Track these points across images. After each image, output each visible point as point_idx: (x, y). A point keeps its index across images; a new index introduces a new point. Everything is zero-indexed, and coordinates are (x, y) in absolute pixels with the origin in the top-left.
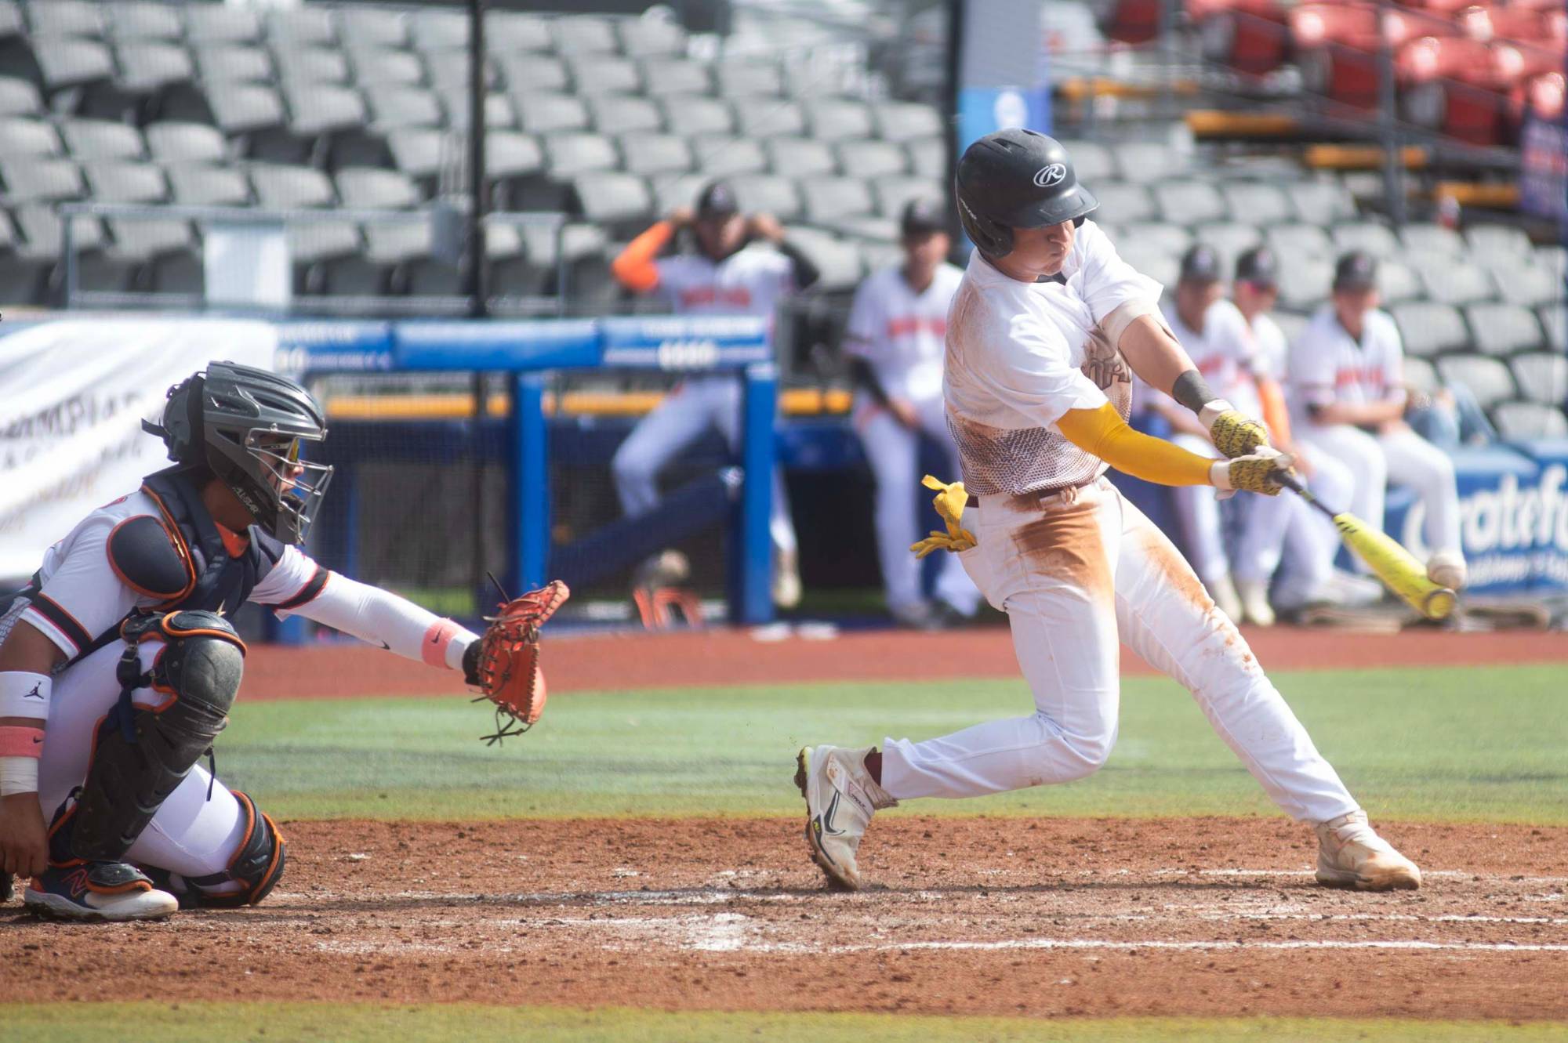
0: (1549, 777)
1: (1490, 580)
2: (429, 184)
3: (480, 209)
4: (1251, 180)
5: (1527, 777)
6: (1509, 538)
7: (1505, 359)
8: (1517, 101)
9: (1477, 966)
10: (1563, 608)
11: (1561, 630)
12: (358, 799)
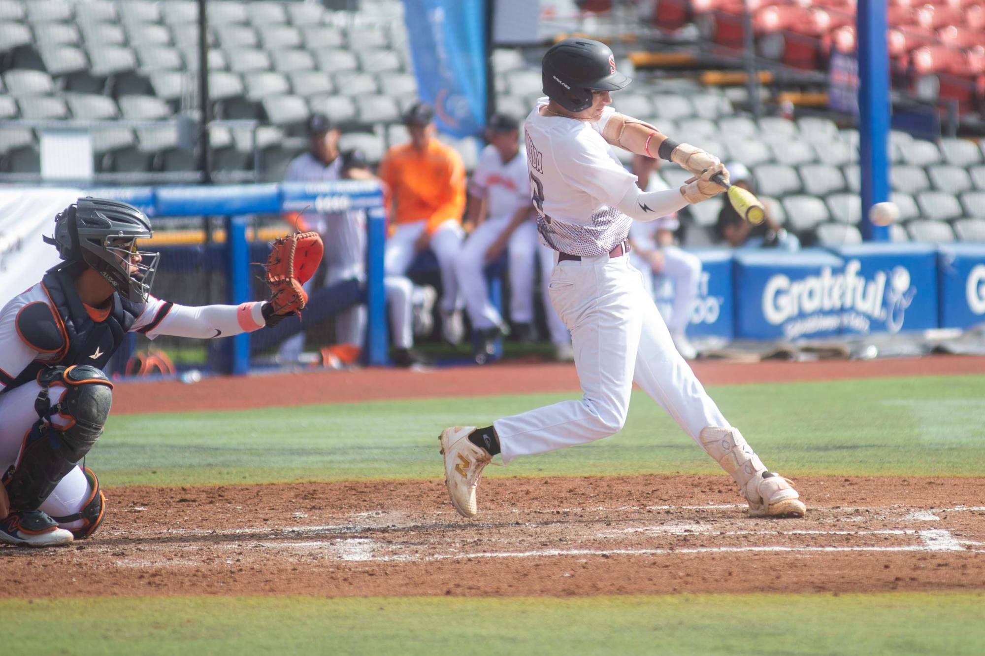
0: (855, 447)
1: (816, 330)
2: (175, 104)
3: (206, 119)
4: (668, 93)
5: (841, 447)
6: (827, 305)
7: (823, 197)
8: (826, 42)
9: (814, 561)
10: (860, 346)
11: (859, 360)
12: (139, 474)
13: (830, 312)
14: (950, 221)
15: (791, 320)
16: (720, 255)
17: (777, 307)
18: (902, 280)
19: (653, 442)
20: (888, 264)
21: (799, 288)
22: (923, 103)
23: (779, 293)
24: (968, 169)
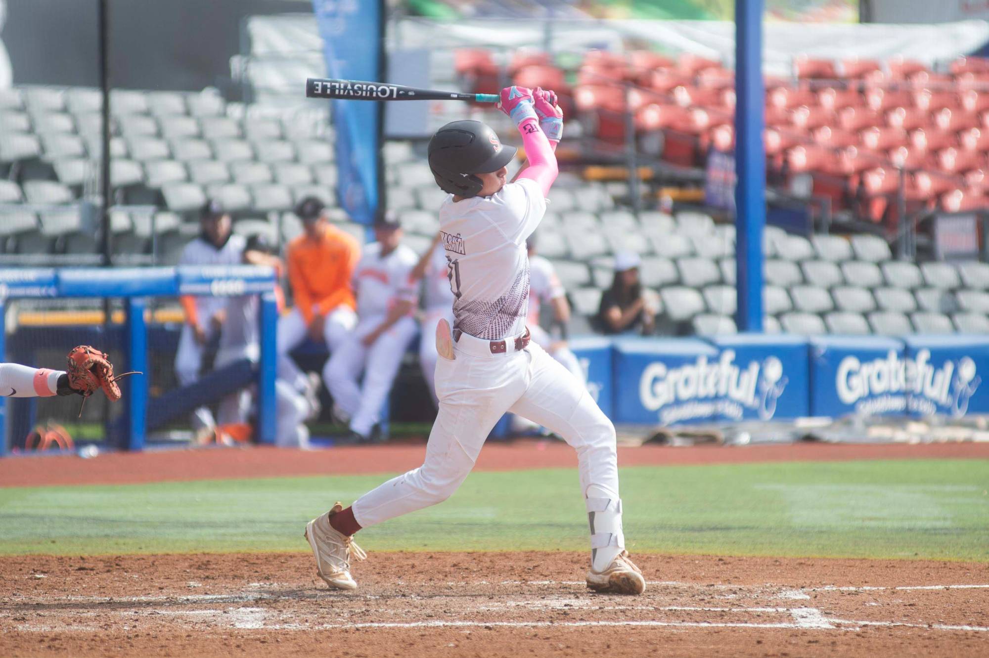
0: (728, 529)
1: (691, 416)
2: (78, 190)
3: (107, 205)
5: (715, 529)
6: (702, 392)
7: (700, 289)
8: (705, 141)
9: (689, 636)
10: (733, 432)
11: (733, 446)
12: (39, 543)
13: (705, 400)
14: (822, 314)
15: (666, 406)
16: (600, 342)
17: (654, 394)
18: (774, 370)
19: (534, 520)
20: (761, 354)
21: (675, 376)
22: (795, 200)
23: (656, 380)
24: (839, 264)
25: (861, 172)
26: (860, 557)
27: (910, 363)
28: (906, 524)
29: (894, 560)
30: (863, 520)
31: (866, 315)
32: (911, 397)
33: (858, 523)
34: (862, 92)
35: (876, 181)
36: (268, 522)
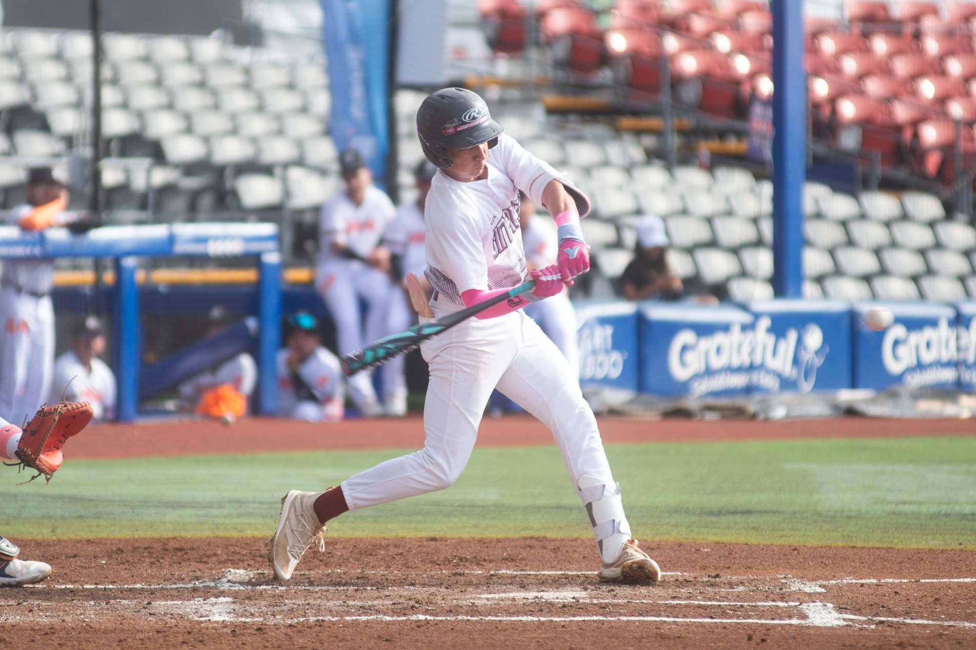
0: (749, 512)
2: (69, 141)
3: (97, 158)
4: (579, 138)
5: (734, 513)
6: (736, 362)
7: (735, 251)
8: (746, 89)
9: (688, 633)
10: (767, 406)
11: (767, 420)
12: (7, 524)
13: (739, 370)
14: (867, 278)
15: (697, 377)
16: (624, 308)
17: (683, 363)
18: (814, 338)
19: (540, 502)
20: (801, 321)
21: (707, 344)
22: (847, 154)
23: (685, 349)
24: (888, 224)
25: (916, 124)
26: (885, 545)
27: (963, 331)
28: (944, 509)
29: (923, 549)
30: (897, 504)
31: (915, 279)
32: (964, 367)
33: (891, 508)
34: (918, 36)
35: (930, 134)
36: (255, 502)
